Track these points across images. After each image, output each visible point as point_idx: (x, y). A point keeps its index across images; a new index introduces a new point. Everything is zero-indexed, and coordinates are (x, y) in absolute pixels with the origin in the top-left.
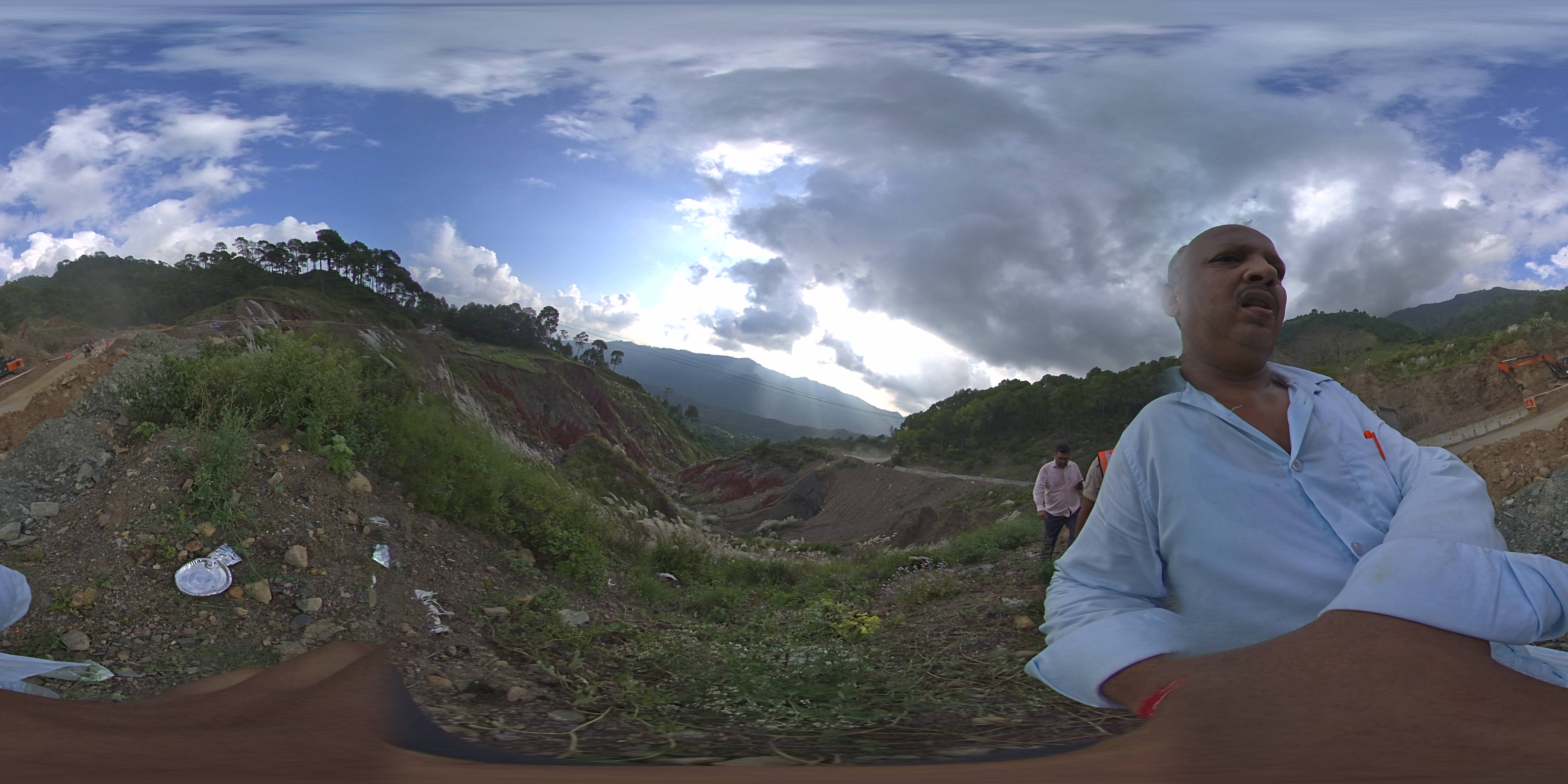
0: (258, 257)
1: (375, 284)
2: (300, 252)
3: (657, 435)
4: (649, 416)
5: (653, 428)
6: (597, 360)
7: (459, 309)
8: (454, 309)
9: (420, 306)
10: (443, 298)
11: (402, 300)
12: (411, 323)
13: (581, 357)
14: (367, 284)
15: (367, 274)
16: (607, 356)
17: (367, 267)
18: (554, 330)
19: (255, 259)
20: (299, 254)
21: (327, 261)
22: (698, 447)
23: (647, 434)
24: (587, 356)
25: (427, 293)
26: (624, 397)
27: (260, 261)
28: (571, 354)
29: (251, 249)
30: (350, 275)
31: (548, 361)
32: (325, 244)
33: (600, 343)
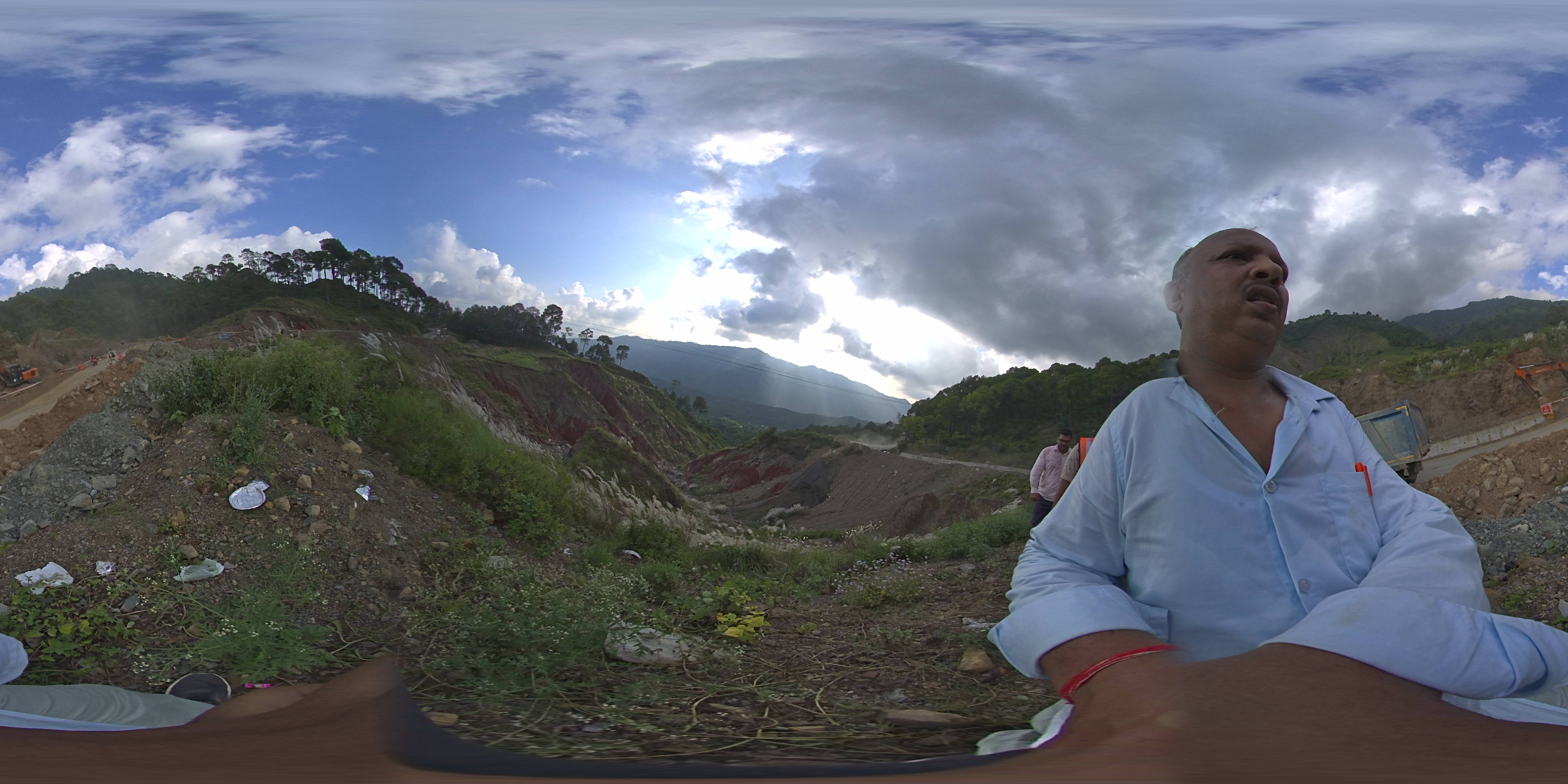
0: (263, 268)
1: (379, 291)
2: (305, 262)
3: (666, 428)
4: (657, 410)
5: (661, 421)
6: (602, 356)
7: (463, 312)
8: (458, 313)
9: (424, 311)
10: (447, 302)
11: (407, 305)
12: (416, 328)
13: (586, 353)
14: (372, 291)
15: (371, 281)
16: (613, 351)
17: (371, 274)
18: (558, 328)
19: (261, 271)
20: (303, 264)
21: (331, 270)
22: (707, 438)
23: (656, 427)
24: (593, 352)
25: (431, 297)
26: (631, 391)
27: (266, 272)
28: (576, 351)
29: (257, 260)
30: (354, 283)
31: (554, 359)
32: (328, 253)
33: (605, 339)
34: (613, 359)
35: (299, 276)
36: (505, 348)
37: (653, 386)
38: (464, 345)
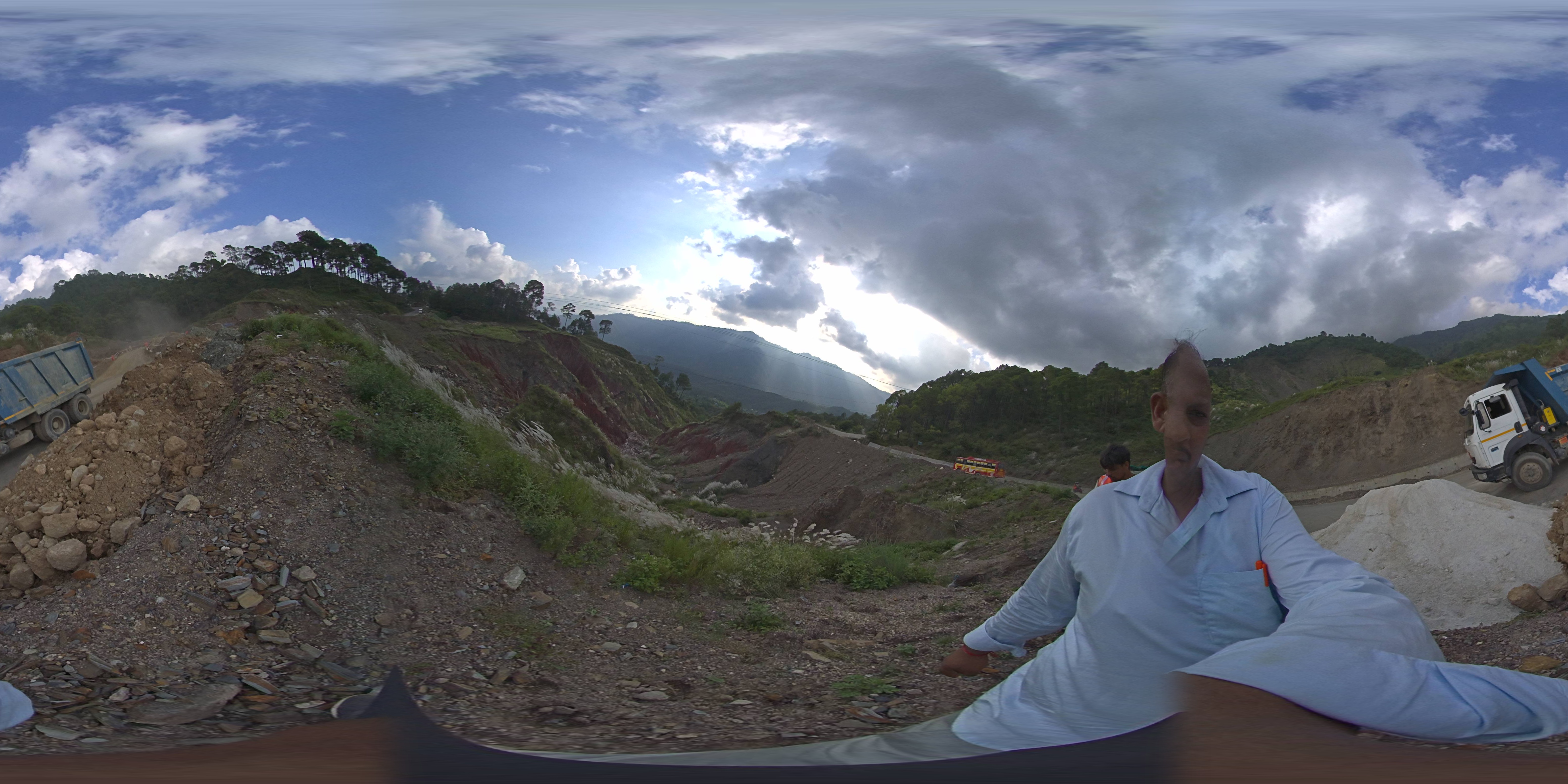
0: (246, 262)
1: (360, 275)
2: (285, 253)
3: (644, 401)
4: (636, 383)
5: (638, 395)
6: (584, 330)
7: (445, 290)
8: (441, 291)
9: (405, 291)
10: (429, 282)
11: (387, 287)
12: (395, 307)
13: (569, 327)
14: (352, 275)
15: (350, 266)
16: (596, 326)
17: (349, 260)
18: (539, 303)
19: (244, 264)
20: (284, 256)
21: (311, 260)
22: (688, 415)
23: (632, 400)
24: (575, 326)
25: (412, 278)
26: (610, 364)
27: (249, 265)
28: (558, 325)
29: (239, 255)
30: (335, 270)
31: (532, 332)
32: (306, 244)
33: (587, 313)
34: (595, 334)
35: (281, 267)
36: (485, 323)
37: (635, 361)
38: (443, 321)
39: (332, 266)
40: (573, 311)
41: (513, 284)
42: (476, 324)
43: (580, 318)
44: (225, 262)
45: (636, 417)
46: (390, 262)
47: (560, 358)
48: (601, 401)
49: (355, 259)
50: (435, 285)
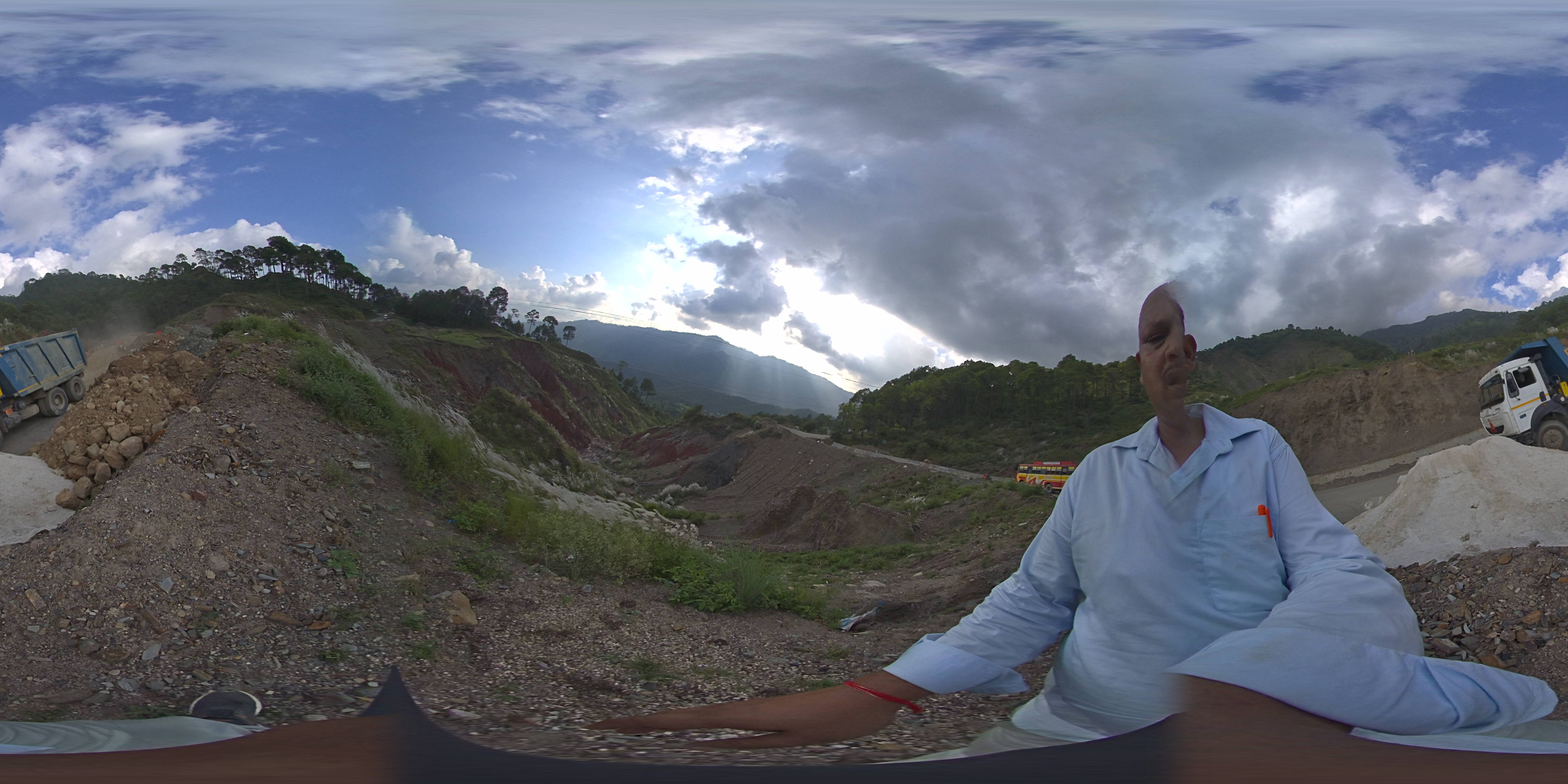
0: (217, 265)
1: (328, 280)
2: (255, 258)
3: (607, 406)
4: (600, 389)
5: (602, 399)
6: (548, 336)
7: (411, 297)
8: (407, 298)
9: (370, 297)
10: (395, 288)
11: (354, 293)
12: (360, 313)
13: (533, 333)
14: (321, 281)
15: (319, 272)
16: (560, 332)
17: (318, 266)
18: (503, 309)
19: (214, 267)
21: (280, 265)
22: (653, 420)
23: (595, 405)
24: (539, 332)
25: (377, 285)
26: (573, 370)
27: (219, 269)
28: (523, 331)
29: (210, 258)
30: (303, 275)
31: (496, 338)
32: (276, 250)
33: (550, 319)
34: (559, 339)
35: (251, 272)
36: (450, 330)
37: (599, 366)
38: (408, 327)
39: (300, 272)
40: (537, 317)
41: (477, 290)
42: (441, 330)
43: (544, 325)
44: (196, 265)
45: (600, 422)
46: (356, 269)
47: (523, 364)
48: (563, 406)
49: (323, 265)
50: (401, 291)
